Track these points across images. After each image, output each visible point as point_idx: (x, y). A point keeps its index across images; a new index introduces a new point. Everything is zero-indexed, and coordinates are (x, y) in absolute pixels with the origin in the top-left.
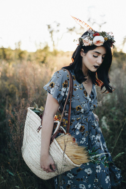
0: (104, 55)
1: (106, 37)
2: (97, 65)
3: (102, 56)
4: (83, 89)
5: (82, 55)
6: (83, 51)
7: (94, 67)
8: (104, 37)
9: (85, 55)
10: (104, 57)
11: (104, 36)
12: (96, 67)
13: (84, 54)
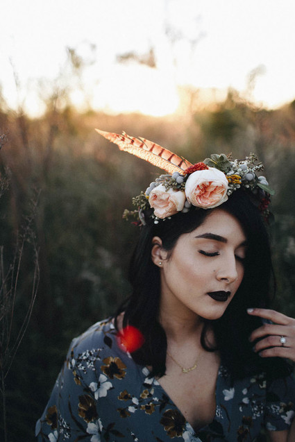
0: (242, 245)
1: (232, 172)
2: (219, 287)
3: (236, 250)
4: (162, 406)
5: (157, 261)
6: (160, 242)
7: (208, 298)
8: (226, 174)
9: (169, 257)
10: (241, 254)
11: (225, 168)
12: (217, 296)
13: (164, 254)
